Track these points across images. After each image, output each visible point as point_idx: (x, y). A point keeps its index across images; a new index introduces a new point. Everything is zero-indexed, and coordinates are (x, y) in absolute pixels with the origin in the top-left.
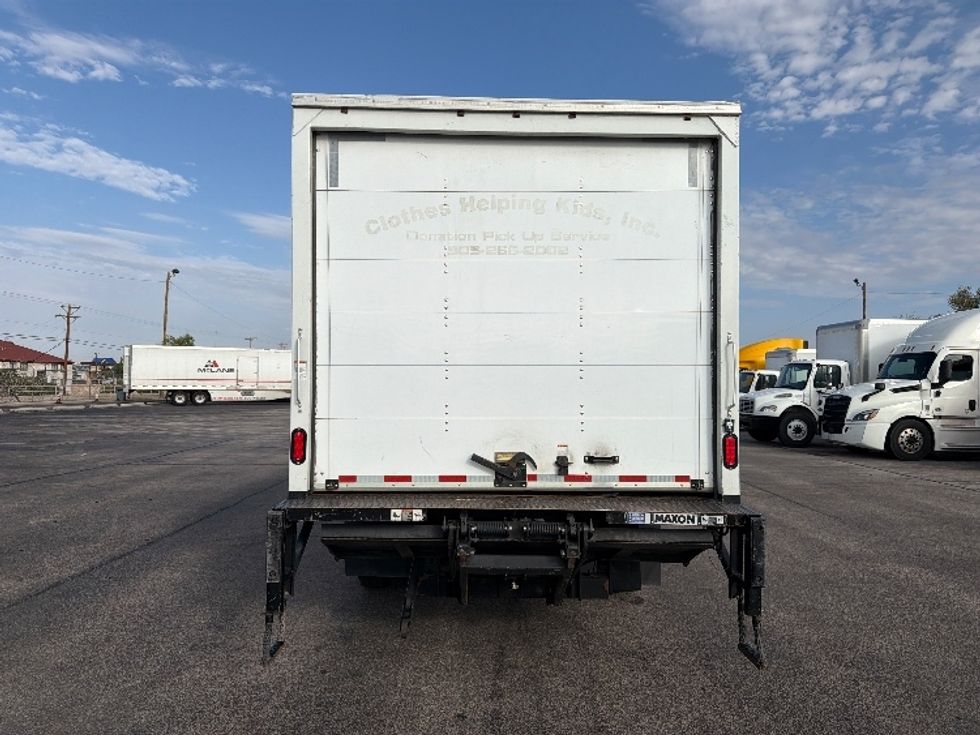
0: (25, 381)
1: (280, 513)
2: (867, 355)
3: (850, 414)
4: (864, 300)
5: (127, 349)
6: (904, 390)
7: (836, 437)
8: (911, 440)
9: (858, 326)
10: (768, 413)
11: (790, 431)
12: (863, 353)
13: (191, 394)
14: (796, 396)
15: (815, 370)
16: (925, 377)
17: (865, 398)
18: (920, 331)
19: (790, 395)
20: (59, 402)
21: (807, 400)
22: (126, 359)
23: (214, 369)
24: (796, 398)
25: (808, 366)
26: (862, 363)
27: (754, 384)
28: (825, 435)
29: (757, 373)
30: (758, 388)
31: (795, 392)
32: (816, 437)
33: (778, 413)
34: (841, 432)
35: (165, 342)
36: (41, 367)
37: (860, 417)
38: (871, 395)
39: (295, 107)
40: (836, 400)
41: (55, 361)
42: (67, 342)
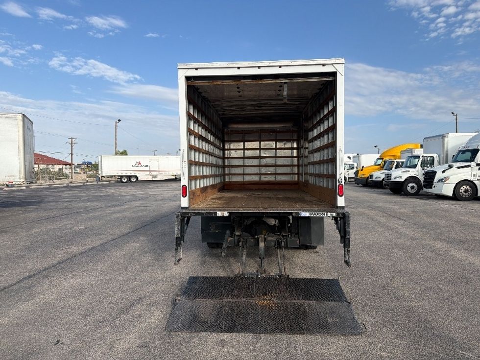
0: (55, 173)
1: (179, 213)
2: (447, 151)
3: (436, 180)
4: (457, 122)
5: (100, 157)
6: (462, 167)
7: (430, 190)
8: (466, 191)
9: (443, 136)
10: (398, 180)
11: (409, 188)
12: (445, 150)
13: (129, 177)
14: (412, 171)
15: (421, 159)
16: (473, 161)
17: (444, 172)
18: (473, 138)
19: (409, 171)
20: (71, 183)
21: (417, 174)
22: (100, 162)
23: (139, 165)
24: (412, 172)
25: (418, 157)
26: (445, 155)
27: (394, 166)
28: (425, 190)
29: (395, 161)
30: (396, 168)
31: (411, 170)
32: (421, 191)
33: (403, 180)
34: (432, 188)
35: (116, 154)
36: (61, 167)
37: (441, 181)
38: (447, 170)
39: (179, 68)
40: (431, 173)
41: (66, 164)
42: (72, 155)
